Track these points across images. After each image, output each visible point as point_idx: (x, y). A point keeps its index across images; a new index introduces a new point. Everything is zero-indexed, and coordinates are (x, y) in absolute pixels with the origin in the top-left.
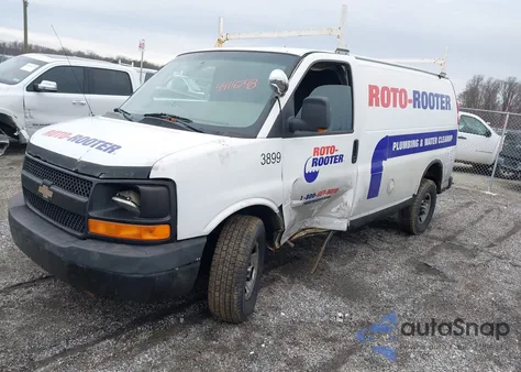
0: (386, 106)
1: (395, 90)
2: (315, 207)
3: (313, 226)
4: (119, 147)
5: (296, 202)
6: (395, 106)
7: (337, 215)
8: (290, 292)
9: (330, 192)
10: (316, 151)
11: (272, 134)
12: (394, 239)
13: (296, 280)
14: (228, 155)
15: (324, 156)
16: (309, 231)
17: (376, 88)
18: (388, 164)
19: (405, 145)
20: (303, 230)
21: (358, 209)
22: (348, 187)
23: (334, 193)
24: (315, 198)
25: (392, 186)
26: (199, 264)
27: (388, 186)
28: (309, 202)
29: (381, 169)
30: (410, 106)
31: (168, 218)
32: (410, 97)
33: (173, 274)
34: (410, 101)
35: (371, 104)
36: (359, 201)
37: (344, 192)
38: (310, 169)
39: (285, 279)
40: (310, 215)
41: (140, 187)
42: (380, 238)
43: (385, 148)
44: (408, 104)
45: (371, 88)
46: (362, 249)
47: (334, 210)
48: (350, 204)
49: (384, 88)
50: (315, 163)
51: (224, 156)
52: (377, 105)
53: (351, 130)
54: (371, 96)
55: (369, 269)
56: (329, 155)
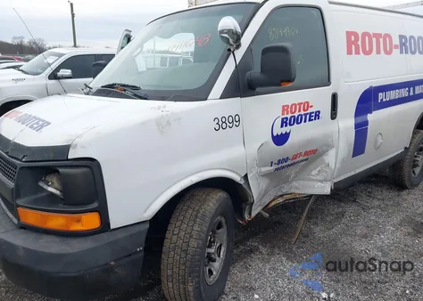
0: (368, 53)
1: (378, 36)
2: (292, 171)
3: (292, 191)
4: (49, 124)
5: (264, 169)
6: (378, 52)
7: (318, 177)
8: (268, 267)
9: (306, 153)
10: (285, 109)
11: (226, 94)
12: (386, 194)
13: (277, 251)
14: (169, 123)
15: (296, 115)
16: (288, 197)
17: (355, 34)
18: (373, 117)
19: (393, 95)
20: (281, 196)
21: (342, 169)
22: (329, 146)
23: (312, 155)
24: (289, 162)
25: (380, 140)
26: (142, 254)
27: (376, 141)
28: (283, 167)
29: (366, 123)
30: (396, 52)
31: (95, 205)
32: (396, 41)
33: (107, 270)
34: (396, 47)
35: (349, 52)
36: (343, 160)
37: (324, 153)
38: (278, 131)
39: (263, 250)
40: (287, 180)
41: (60, 170)
42: (370, 195)
43: (369, 101)
44: (394, 50)
45: (349, 34)
46: (351, 209)
47: (314, 173)
48: (332, 165)
49: (365, 34)
50: (284, 123)
51: (163, 124)
52: (357, 53)
53: (328, 83)
54: (349, 43)
55: (359, 232)
56: (302, 113)
